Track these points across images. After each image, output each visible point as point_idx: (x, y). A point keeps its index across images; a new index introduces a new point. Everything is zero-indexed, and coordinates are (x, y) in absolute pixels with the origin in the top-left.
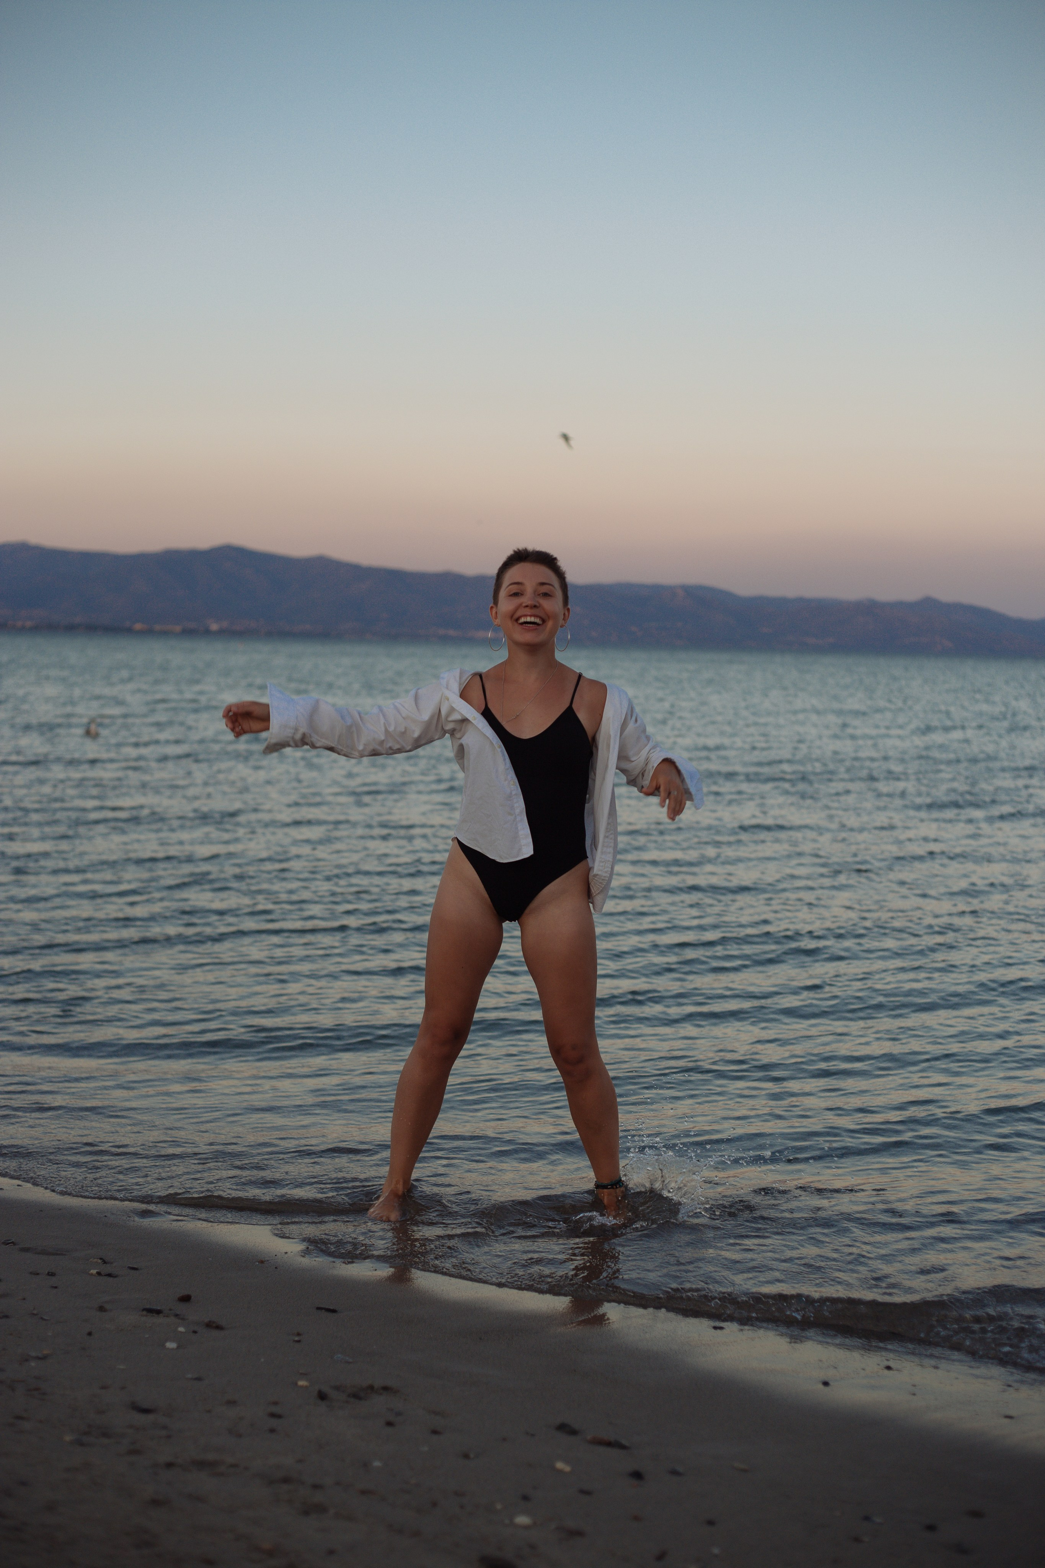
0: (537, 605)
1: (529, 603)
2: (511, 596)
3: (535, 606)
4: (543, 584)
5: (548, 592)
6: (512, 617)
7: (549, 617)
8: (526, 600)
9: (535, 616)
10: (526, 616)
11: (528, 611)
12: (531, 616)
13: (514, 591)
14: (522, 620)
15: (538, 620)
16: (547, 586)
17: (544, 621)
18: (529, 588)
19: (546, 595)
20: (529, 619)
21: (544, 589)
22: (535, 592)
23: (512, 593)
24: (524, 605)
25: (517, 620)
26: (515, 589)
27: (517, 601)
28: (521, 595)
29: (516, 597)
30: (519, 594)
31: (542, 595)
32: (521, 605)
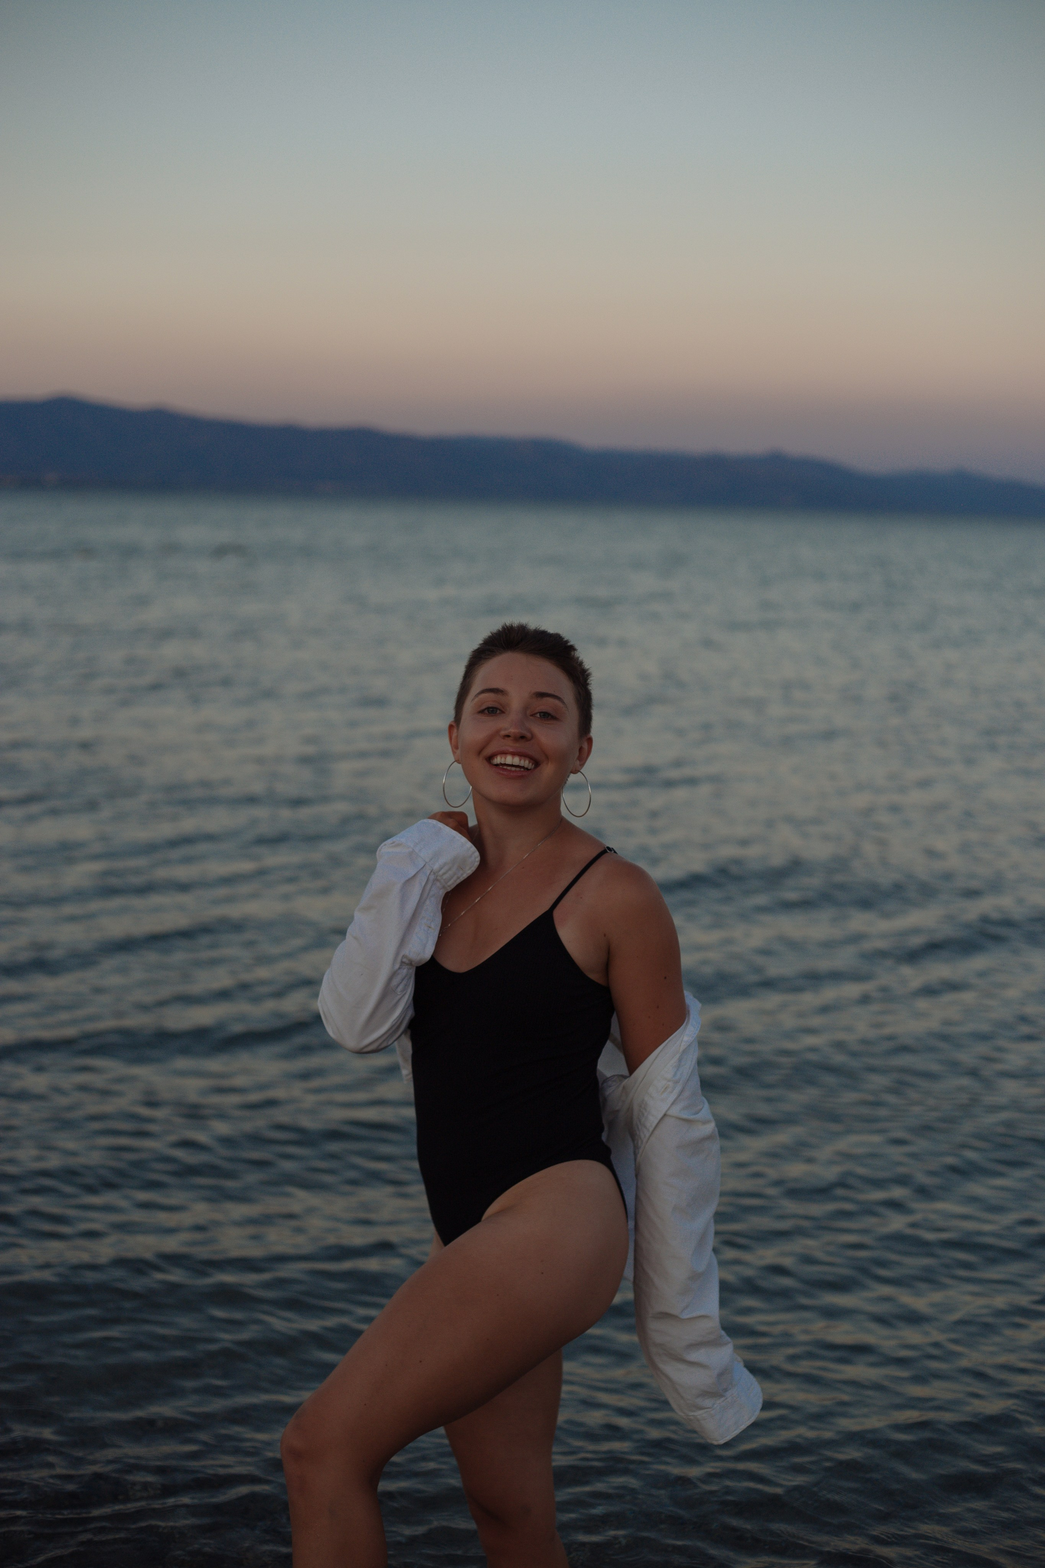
0: (528, 735)
1: (512, 730)
2: (482, 712)
3: (523, 737)
4: (541, 695)
5: (550, 710)
6: (479, 752)
7: (547, 758)
8: (507, 724)
9: (521, 755)
10: (504, 753)
11: (509, 745)
12: (513, 754)
13: (490, 704)
14: (498, 760)
15: (526, 763)
16: (550, 700)
17: (537, 763)
18: (516, 699)
19: (546, 716)
20: (509, 760)
21: (547, 704)
22: (526, 708)
23: (484, 707)
24: (503, 733)
25: (489, 759)
26: (490, 699)
27: (491, 724)
28: (500, 713)
29: (492, 716)
30: (497, 711)
31: (538, 715)
32: (498, 732)
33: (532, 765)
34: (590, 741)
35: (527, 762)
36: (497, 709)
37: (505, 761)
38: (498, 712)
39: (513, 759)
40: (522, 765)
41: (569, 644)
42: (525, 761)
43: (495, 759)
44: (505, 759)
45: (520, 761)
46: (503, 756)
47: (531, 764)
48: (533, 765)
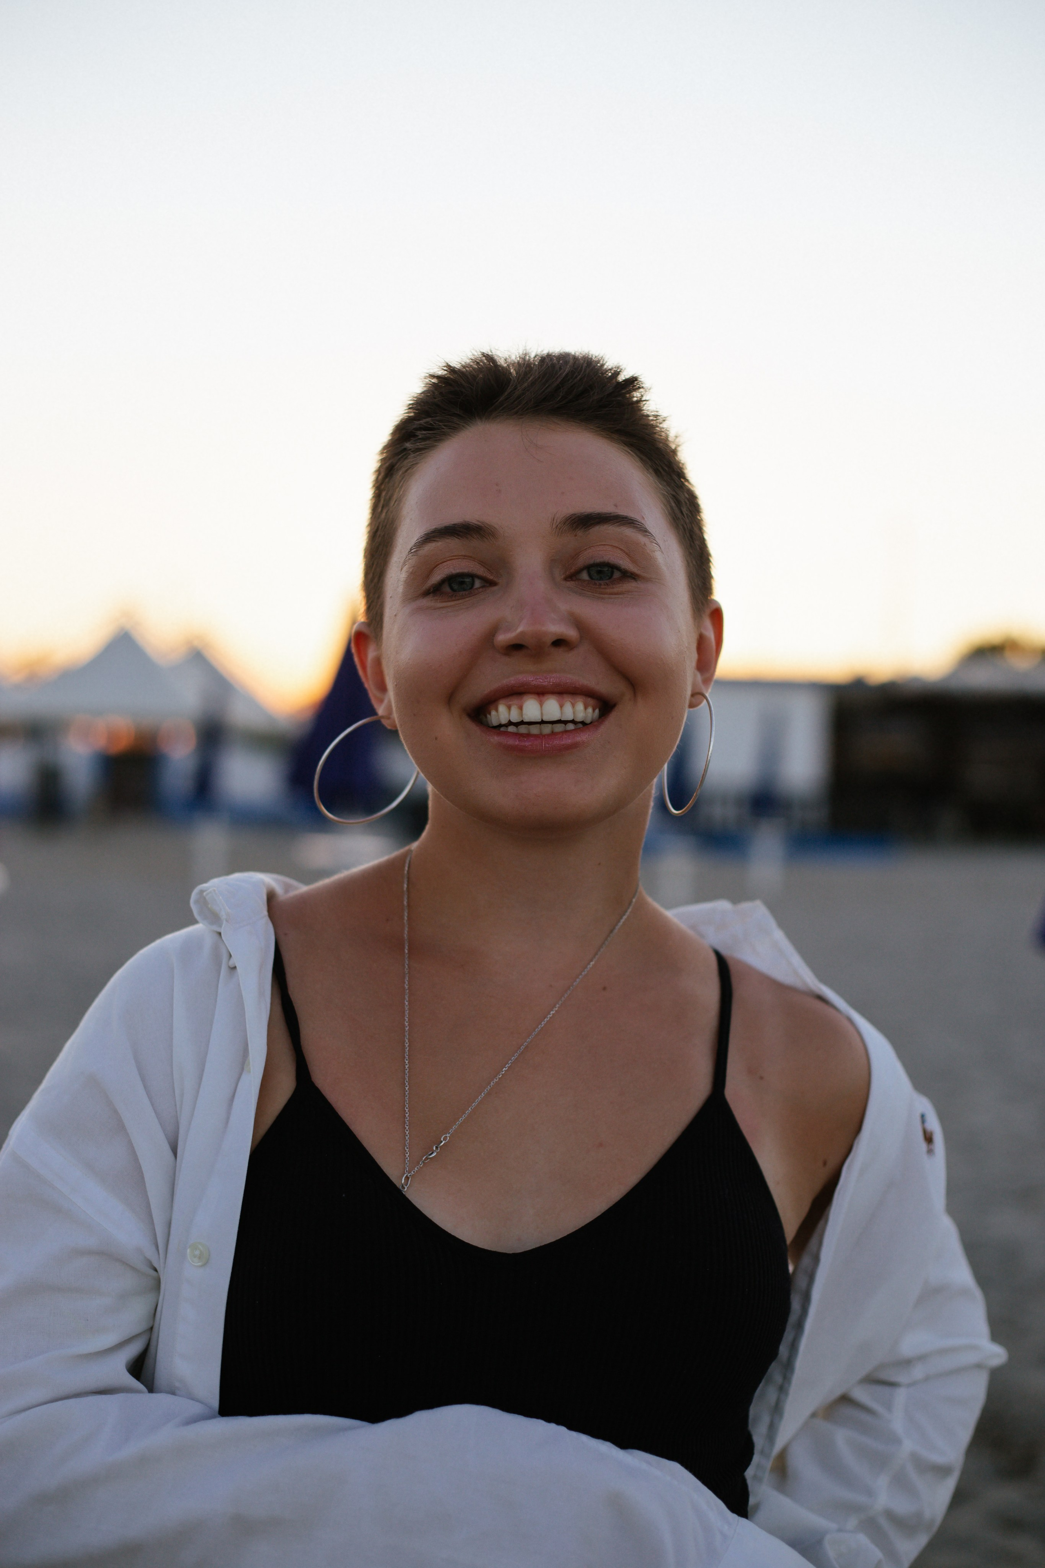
1: (527, 629)
2: (433, 590)
4: (582, 522)
5: (612, 558)
6: (450, 698)
8: (510, 615)
9: (561, 691)
10: (516, 693)
11: (525, 669)
12: (541, 692)
13: (455, 568)
14: (502, 713)
15: (576, 710)
16: (609, 531)
17: (605, 705)
18: (525, 544)
19: (604, 574)
20: (532, 709)
21: (598, 544)
22: (550, 566)
23: (440, 577)
24: (503, 638)
25: (478, 712)
26: (451, 555)
27: (466, 621)
28: (482, 587)
29: (463, 597)
30: (473, 584)
31: (585, 576)
32: (489, 637)
33: (594, 710)
34: (717, 615)
35: (580, 706)
36: (472, 576)
37: (521, 714)
38: (478, 584)
39: (541, 705)
40: (570, 718)
41: (621, 378)
42: (573, 705)
43: (493, 713)
44: (521, 708)
45: (561, 706)
46: (515, 702)
47: (590, 710)
48: (597, 711)
